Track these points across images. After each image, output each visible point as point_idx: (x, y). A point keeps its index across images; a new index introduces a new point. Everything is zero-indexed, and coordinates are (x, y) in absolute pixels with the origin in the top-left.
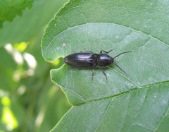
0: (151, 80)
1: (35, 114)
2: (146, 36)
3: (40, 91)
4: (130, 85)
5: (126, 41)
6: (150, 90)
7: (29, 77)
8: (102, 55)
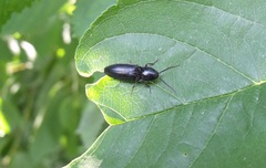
0: (198, 96)
1: (32, 117)
2: (191, 48)
3: (39, 88)
4: (175, 102)
5: (170, 54)
6: (197, 106)
7: (27, 70)
8: (146, 69)
